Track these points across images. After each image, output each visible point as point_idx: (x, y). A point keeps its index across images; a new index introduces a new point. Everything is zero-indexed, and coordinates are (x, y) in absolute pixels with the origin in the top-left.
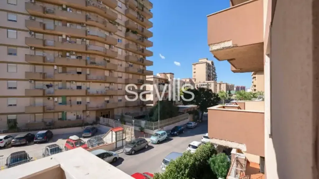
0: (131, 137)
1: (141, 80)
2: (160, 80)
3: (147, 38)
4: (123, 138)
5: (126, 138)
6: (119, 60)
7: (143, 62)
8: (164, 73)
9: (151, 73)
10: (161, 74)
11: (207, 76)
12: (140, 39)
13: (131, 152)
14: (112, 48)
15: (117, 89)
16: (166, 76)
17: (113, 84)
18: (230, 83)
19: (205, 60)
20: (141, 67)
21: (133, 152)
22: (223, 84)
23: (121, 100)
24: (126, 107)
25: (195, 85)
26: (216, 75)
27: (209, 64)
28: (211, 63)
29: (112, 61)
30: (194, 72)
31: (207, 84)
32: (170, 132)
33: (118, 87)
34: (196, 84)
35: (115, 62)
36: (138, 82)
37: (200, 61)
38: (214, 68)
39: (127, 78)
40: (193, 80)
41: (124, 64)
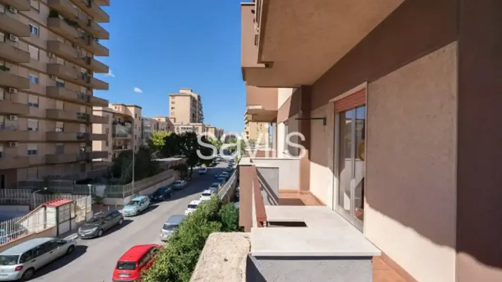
0: (86, 213)
1: (84, 114)
2: (115, 116)
3: (97, 39)
4: (72, 217)
5: (76, 216)
6: (30, 69)
7: (88, 82)
8: (122, 105)
9: (104, 103)
10: (117, 106)
11: (192, 115)
12: (83, 38)
13: (98, 234)
14: (15, 42)
15: (26, 129)
16: (127, 110)
17: (16, 118)
18: (219, 128)
19: (189, 92)
20: (83, 90)
21: (100, 233)
22: (211, 128)
23: (34, 152)
24: (47, 164)
25: (174, 127)
26: (202, 115)
27: (194, 98)
28: (196, 98)
29: (14, 70)
30: (172, 108)
31: (192, 127)
32: (152, 197)
33: (27, 125)
34: (176, 127)
35: (23, 72)
36: (79, 118)
37: (181, 91)
38: (200, 105)
39: (50, 108)
40: (172, 121)
41: (44, 80)
